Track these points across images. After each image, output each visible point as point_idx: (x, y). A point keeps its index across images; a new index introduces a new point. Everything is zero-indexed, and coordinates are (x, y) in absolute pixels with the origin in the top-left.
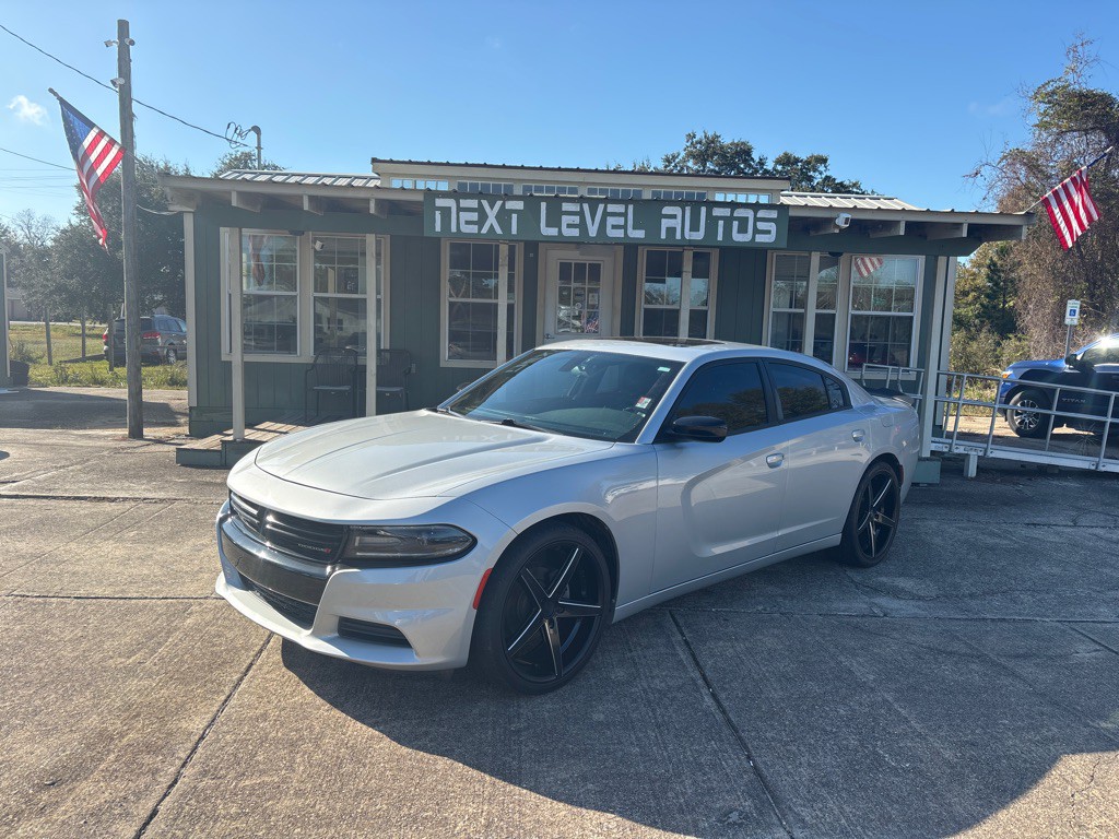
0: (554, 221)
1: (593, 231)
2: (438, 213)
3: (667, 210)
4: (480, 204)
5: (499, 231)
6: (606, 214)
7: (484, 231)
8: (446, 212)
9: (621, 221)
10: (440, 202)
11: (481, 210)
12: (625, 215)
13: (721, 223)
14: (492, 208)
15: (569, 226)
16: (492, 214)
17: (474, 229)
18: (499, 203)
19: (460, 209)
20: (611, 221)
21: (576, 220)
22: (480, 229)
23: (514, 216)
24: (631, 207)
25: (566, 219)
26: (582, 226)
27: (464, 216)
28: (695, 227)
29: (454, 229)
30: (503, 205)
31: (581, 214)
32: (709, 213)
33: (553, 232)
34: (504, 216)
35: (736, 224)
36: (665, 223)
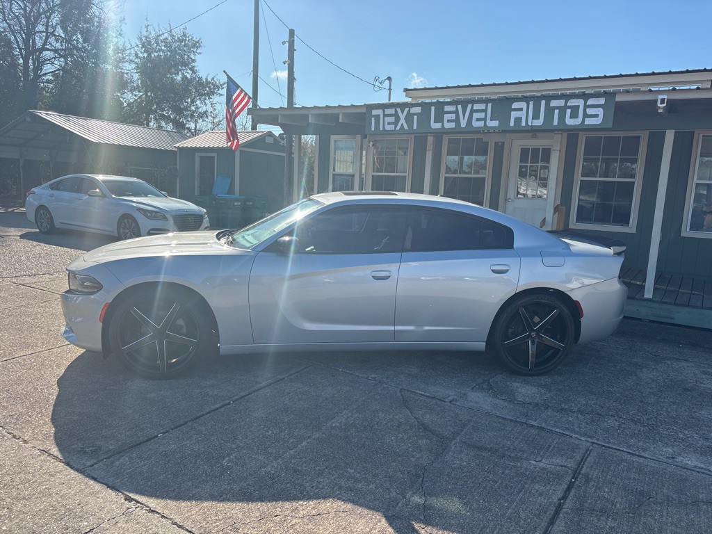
0: (439, 118)
1: (463, 124)
2: (373, 119)
3: (515, 105)
4: (396, 111)
5: (406, 128)
6: (472, 111)
7: (398, 128)
8: (378, 117)
9: (482, 115)
10: (375, 112)
11: (396, 115)
12: (485, 111)
13: (557, 112)
14: (402, 112)
15: (449, 121)
16: (402, 116)
17: (392, 127)
18: (407, 109)
19: (385, 116)
20: (476, 115)
21: (453, 116)
22: (396, 127)
23: (415, 117)
24: (490, 105)
25: (447, 117)
26: (457, 121)
27: (388, 119)
28: (536, 116)
29: (381, 129)
30: (409, 110)
31: (456, 112)
32: (547, 105)
33: (438, 125)
34: (409, 118)
35: (569, 111)
36: (514, 115)
